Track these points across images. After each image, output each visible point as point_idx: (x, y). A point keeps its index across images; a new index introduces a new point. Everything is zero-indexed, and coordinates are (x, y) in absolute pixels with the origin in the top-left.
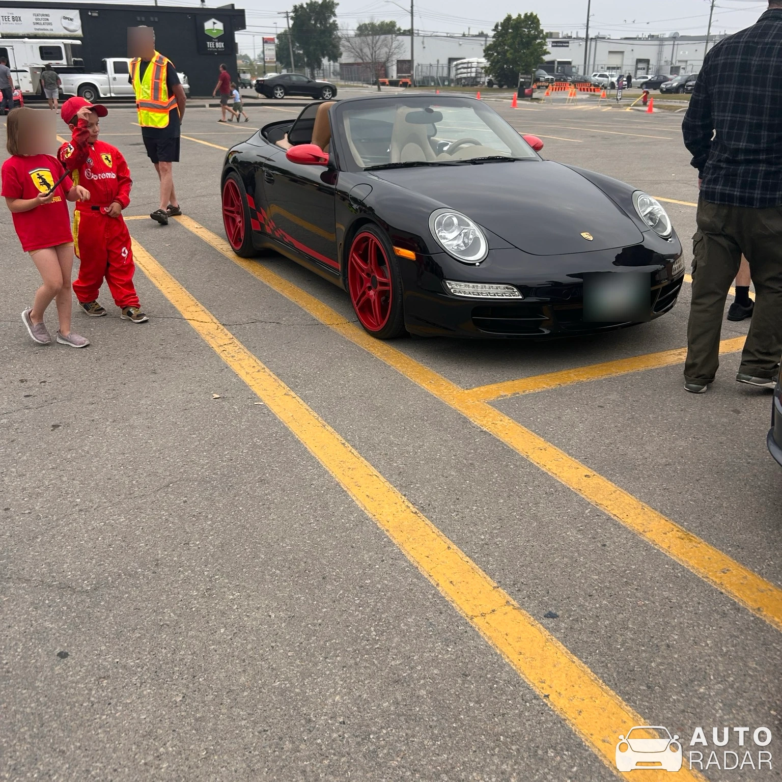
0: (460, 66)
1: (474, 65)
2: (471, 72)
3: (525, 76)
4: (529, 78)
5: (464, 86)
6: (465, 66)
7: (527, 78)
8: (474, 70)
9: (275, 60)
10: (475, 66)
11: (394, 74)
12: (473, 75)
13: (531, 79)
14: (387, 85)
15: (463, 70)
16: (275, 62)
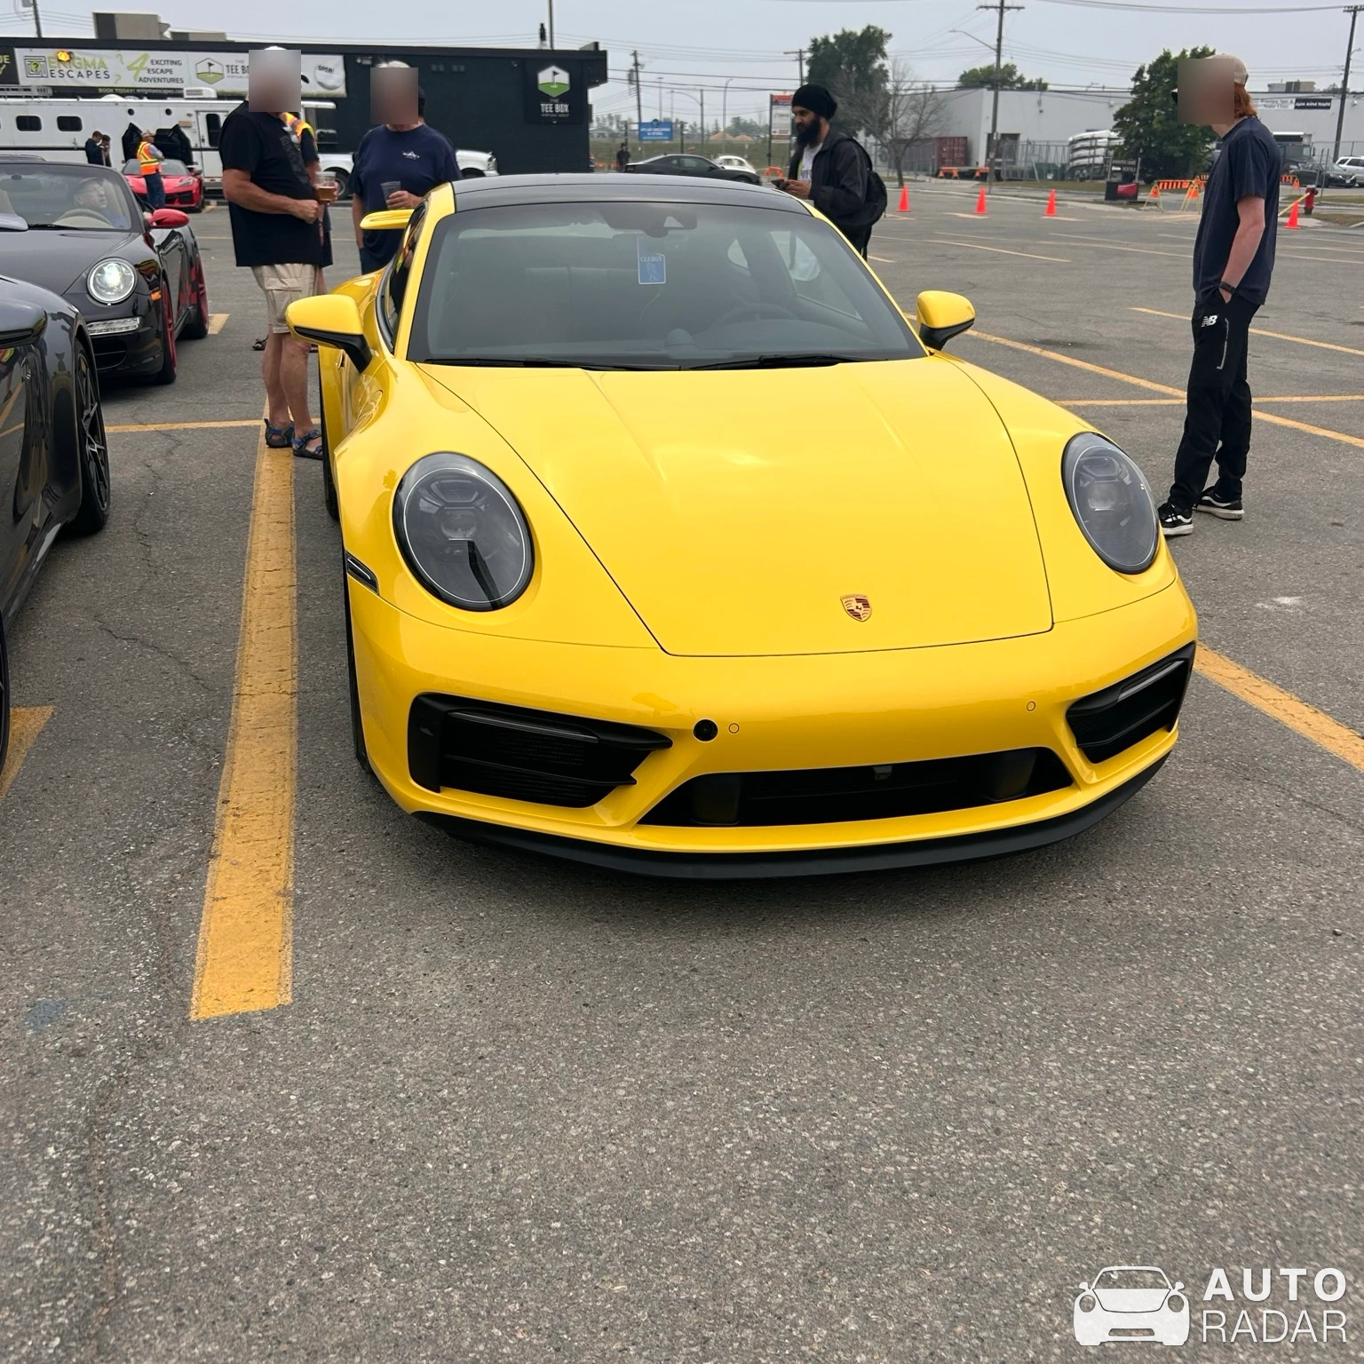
0: (1078, 145)
1: (1102, 142)
2: (1094, 156)
3: (1123, 162)
4: (1131, 166)
5: (1082, 180)
6: (1087, 144)
7: (1127, 166)
8: (1101, 151)
9: (789, 133)
10: (1104, 145)
11: (981, 159)
12: (1099, 160)
13: (1136, 166)
14: (956, 178)
15: (1085, 152)
16: (790, 137)
